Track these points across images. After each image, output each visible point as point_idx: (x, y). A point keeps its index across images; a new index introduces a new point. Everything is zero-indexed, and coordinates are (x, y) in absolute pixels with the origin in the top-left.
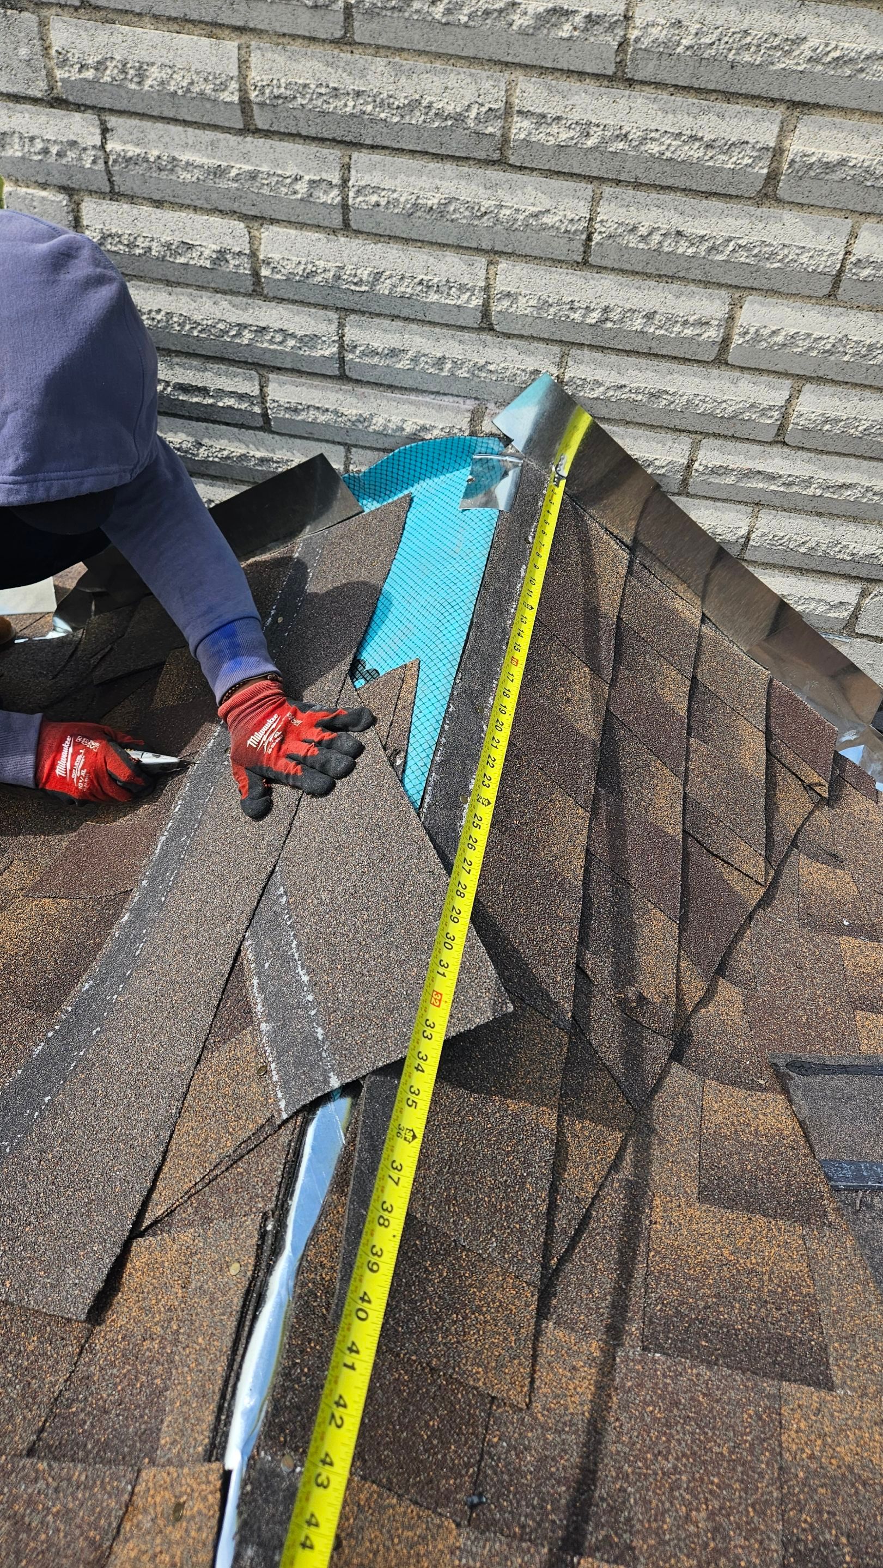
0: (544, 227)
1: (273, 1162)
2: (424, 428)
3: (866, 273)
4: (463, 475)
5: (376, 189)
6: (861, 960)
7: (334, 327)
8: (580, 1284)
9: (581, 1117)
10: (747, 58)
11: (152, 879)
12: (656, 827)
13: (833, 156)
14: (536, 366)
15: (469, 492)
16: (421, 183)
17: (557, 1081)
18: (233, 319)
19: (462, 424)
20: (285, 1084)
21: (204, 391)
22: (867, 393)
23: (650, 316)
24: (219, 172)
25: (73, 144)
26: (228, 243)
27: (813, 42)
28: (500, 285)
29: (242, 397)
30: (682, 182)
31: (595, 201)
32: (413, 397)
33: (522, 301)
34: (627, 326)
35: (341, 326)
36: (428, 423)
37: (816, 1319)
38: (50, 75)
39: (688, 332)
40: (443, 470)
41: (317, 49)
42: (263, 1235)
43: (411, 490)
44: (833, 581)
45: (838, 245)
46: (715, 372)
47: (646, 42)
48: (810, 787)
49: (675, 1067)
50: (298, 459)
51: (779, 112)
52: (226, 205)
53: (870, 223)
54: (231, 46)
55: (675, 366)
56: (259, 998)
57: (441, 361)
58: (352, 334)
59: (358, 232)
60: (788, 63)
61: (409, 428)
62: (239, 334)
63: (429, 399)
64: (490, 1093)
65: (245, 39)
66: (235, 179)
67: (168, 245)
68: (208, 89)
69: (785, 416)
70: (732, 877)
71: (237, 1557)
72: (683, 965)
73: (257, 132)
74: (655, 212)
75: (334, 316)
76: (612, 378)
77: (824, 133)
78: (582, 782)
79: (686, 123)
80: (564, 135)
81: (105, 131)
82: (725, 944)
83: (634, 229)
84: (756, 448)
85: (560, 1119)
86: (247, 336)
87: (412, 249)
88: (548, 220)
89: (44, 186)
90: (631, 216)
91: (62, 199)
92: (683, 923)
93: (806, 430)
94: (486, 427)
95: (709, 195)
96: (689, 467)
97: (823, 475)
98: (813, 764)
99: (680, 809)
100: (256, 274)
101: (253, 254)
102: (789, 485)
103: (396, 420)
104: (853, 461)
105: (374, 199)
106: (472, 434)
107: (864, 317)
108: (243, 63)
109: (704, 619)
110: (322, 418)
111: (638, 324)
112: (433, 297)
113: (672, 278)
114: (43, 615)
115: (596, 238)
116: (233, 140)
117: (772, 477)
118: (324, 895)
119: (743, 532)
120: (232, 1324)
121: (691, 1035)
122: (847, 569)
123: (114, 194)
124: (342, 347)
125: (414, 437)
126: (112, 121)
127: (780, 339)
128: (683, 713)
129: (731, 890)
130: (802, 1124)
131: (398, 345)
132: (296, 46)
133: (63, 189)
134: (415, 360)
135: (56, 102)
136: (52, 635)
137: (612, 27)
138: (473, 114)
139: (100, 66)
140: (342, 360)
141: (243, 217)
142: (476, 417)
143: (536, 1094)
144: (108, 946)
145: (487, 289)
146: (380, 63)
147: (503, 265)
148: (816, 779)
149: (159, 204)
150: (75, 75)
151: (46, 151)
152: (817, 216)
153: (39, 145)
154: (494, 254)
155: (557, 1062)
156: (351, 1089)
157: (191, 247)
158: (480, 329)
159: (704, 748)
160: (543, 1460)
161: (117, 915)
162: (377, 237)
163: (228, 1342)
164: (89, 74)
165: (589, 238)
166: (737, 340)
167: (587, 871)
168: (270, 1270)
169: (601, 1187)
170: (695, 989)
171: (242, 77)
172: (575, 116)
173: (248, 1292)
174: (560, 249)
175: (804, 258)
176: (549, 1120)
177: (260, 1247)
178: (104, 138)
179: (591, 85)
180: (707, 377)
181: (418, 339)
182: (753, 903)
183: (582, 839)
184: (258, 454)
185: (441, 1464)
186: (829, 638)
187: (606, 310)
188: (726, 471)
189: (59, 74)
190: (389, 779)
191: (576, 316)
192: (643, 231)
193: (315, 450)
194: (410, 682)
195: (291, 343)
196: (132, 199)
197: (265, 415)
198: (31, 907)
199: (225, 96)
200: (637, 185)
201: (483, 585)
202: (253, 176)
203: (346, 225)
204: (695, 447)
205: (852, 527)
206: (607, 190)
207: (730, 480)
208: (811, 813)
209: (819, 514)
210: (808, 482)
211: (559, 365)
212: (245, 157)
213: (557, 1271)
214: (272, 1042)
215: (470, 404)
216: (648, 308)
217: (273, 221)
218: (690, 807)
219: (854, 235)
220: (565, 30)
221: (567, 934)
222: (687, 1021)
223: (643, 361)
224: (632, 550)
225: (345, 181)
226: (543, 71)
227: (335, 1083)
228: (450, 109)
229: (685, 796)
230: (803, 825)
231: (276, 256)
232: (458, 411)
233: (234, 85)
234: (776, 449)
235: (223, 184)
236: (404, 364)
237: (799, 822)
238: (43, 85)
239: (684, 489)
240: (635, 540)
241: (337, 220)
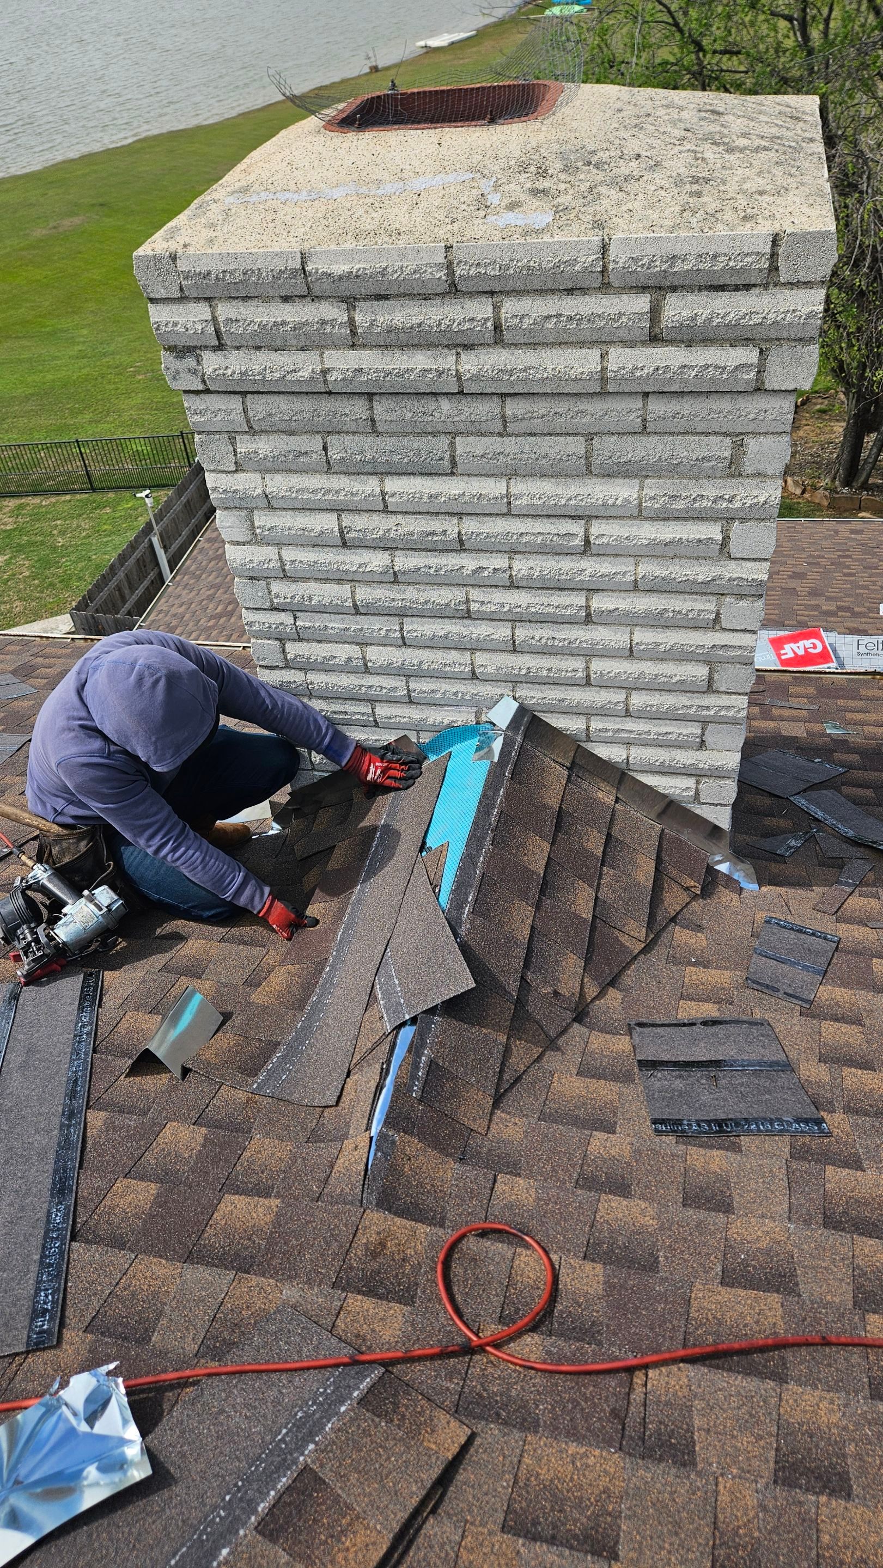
0: (493, 640)
1: (386, 1047)
2: (453, 721)
3: (642, 647)
4: (475, 742)
5: (415, 631)
6: (694, 977)
7: (404, 683)
8: (514, 1101)
9: (520, 1039)
10: (564, 577)
11: (337, 951)
12: (575, 914)
13: (612, 607)
14: (502, 692)
15: (479, 749)
16: (435, 627)
17: (508, 1023)
18: (357, 683)
19: (472, 718)
20: (389, 1020)
21: (346, 713)
22: (663, 693)
23: (550, 670)
24: (346, 629)
25: (282, 624)
26: (352, 654)
27: (590, 570)
28: (478, 662)
29: (363, 714)
30: (549, 619)
31: (513, 628)
32: (446, 708)
33: (489, 668)
34: (540, 674)
35: (407, 682)
36: (454, 719)
37: (615, 1114)
38: (271, 601)
39: (569, 674)
40: (466, 739)
41: (384, 585)
42: (382, 1069)
43: (452, 749)
44: (679, 777)
45: (627, 637)
46: (588, 689)
47: (519, 576)
48: (687, 889)
49: (576, 1025)
50: (393, 738)
51: (584, 593)
52: (350, 640)
53: (637, 628)
54: (348, 587)
55: (568, 687)
56: (380, 992)
57: (456, 694)
58: (412, 685)
59: (410, 646)
60: (582, 578)
61: (446, 722)
62: (360, 689)
63: (453, 708)
64: (473, 1025)
65: (353, 583)
66: (354, 631)
67: (325, 657)
68: (339, 602)
69: (627, 705)
70: (624, 939)
71: (375, 1154)
72: (586, 980)
73: (361, 614)
74: (541, 631)
75: (404, 678)
76: (539, 695)
77: (605, 599)
78: (531, 894)
79: (545, 600)
80: (493, 608)
81: (295, 618)
82: (616, 970)
83: (533, 638)
84: (618, 719)
85: (508, 1039)
86: (364, 689)
87: (435, 651)
88: (493, 637)
89: (269, 639)
90: (531, 633)
91: (278, 643)
92: (588, 960)
93: (638, 710)
94: (484, 718)
95: (563, 623)
96: (588, 729)
97: (656, 729)
98: (691, 876)
99: (592, 904)
100: (366, 665)
101: (364, 658)
102: (640, 734)
103: (439, 719)
104: (668, 722)
105: (415, 634)
106: (478, 723)
107: (649, 663)
108: (353, 592)
109: (617, 800)
110: (403, 720)
111: (545, 673)
112: (448, 669)
113: (556, 654)
114: (265, 820)
115: (517, 642)
116: (351, 617)
117: (630, 731)
118: (405, 950)
119: (624, 757)
120: (372, 1096)
121: (589, 1012)
122: (684, 771)
123: (300, 639)
124: (409, 691)
125: (449, 726)
126: (298, 614)
127: (613, 674)
128: (600, 854)
129: (622, 945)
130: (634, 1047)
131: (435, 688)
132: (375, 585)
133: (277, 639)
134: (444, 694)
135: (273, 609)
136: (271, 833)
137: (505, 571)
138: (453, 602)
139: (293, 597)
140: (409, 696)
141: (357, 644)
142: (478, 714)
143: (497, 1027)
144: (321, 982)
145: (472, 664)
146: (411, 588)
147: (478, 654)
148: (692, 883)
149: (320, 642)
150: (282, 601)
151: (270, 627)
152: (613, 627)
153: (267, 625)
154: (473, 650)
155: (508, 1015)
156: (414, 1020)
157: (335, 657)
158: (473, 679)
159: (612, 872)
160: (490, 1150)
161: (323, 969)
162: (419, 647)
163: (371, 1101)
164: (289, 600)
165: (514, 642)
166: (593, 676)
167: (531, 936)
168: (385, 1079)
169: (529, 1067)
170: (592, 990)
171: (353, 597)
172: (497, 601)
173: (377, 1087)
174: (503, 646)
175: (613, 643)
176: (503, 1038)
177: (381, 1073)
178: (295, 621)
179: (501, 590)
180: (584, 691)
181: (444, 685)
182: (637, 951)
183: (530, 921)
184: (374, 738)
185: (449, 1145)
186: (688, 806)
187: (528, 668)
188: (606, 730)
189: (275, 601)
190: (433, 898)
191: (516, 672)
192: (537, 638)
193: (402, 733)
194: (444, 853)
195: (385, 691)
196: (308, 641)
197: (375, 721)
198: (283, 969)
199: (347, 604)
200: (530, 621)
201: (480, 803)
202: (361, 630)
203: (405, 644)
204: (588, 721)
205: (679, 751)
206: (518, 624)
207: (610, 734)
208: (688, 904)
209: (661, 746)
210: (649, 732)
211: (513, 691)
212: (357, 623)
213: (503, 1095)
214: (385, 1007)
215: (474, 709)
216: (548, 666)
217: (371, 644)
218: (599, 904)
219: (632, 633)
220: (486, 574)
221: (518, 964)
222: (587, 1005)
223: (552, 687)
224: (569, 769)
225: (402, 629)
226: (480, 586)
227: (407, 1017)
228: (443, 602)
229: (597, 898)
230: (681, 910)
231: (374, 658)
232: (469, 712)
233: (350, 600)
234: (628, 719)
235: (348, 634)
236: (439, 695)
237: (678, 908)
238: (268, 604)
239: (588, 739)
240: (573, 763)
241: (400, 642)
